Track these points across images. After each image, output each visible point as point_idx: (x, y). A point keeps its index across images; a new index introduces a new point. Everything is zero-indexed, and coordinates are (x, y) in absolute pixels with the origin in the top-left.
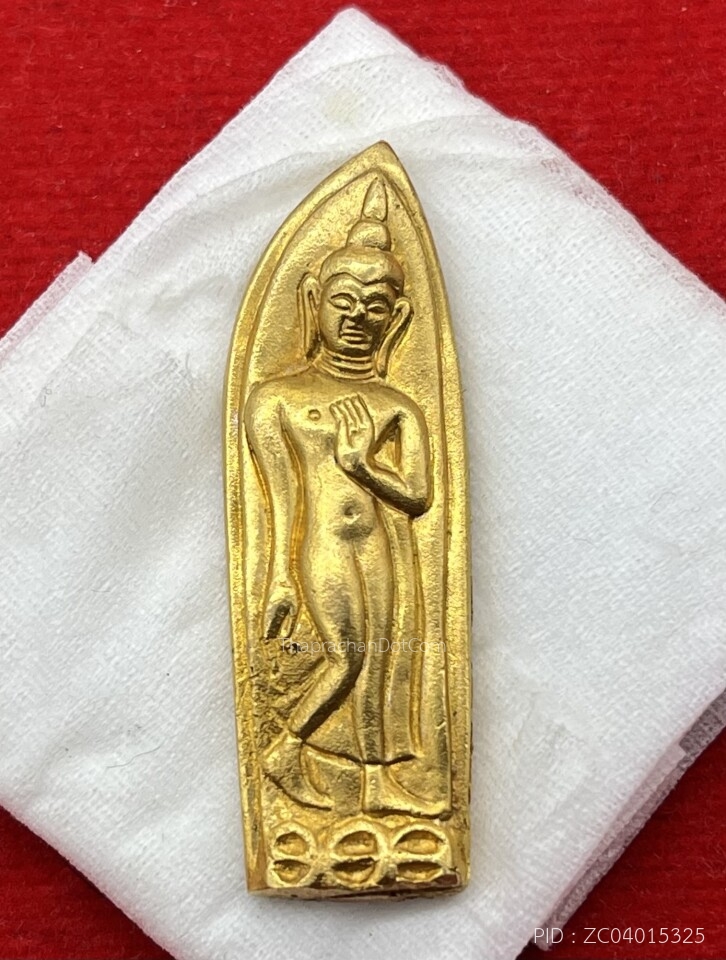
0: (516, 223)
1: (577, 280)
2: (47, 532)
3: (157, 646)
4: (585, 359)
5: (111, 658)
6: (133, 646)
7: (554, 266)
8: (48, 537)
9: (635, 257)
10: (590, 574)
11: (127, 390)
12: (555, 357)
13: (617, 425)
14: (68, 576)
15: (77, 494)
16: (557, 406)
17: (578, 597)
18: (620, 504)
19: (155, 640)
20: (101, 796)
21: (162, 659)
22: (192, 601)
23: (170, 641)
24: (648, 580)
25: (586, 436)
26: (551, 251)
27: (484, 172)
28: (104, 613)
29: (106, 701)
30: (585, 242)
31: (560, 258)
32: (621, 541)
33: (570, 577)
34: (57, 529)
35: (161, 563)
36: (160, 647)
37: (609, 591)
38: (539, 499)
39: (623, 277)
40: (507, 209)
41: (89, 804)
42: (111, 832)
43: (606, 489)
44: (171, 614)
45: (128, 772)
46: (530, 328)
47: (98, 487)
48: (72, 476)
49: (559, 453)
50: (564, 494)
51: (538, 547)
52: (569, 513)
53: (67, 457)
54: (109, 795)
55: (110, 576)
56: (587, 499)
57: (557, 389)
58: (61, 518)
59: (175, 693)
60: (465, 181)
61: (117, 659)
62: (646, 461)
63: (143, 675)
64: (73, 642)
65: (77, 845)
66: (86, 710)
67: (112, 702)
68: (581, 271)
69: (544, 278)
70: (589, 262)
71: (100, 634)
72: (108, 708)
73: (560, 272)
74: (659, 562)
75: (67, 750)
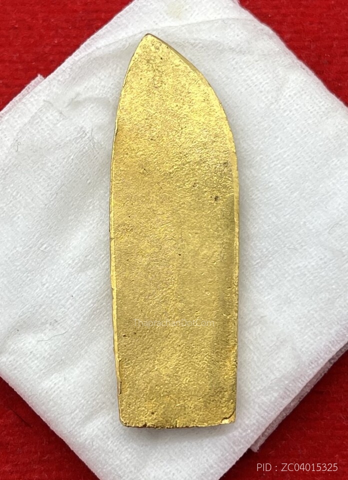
0: (261, 83)
1: (291, 114)
2: (14, 217)
3: (68, 280)
4: (295, 155)
5: (44, 284)
6: (56, 279)
7: (280, 106)
8: (15, 219)
9: (320, 102)
10: (296, 266)
11: (60, 145)
12: (279, 154)
13: (311, 189)
14: (25, 240)
15: (31, 198)
16: (280, 179)
17: (290, 278)
18: (312, 230)
19: (68, 277)
20: (34, 355)
21: (70, 287)
22: (88, 258)
23: (75, 278)
24: (326, 269)
25: (295, 194)
26: (278, 99)
27: (245, 56)
28: (42, 260)
29: (41, 306)
30: (295, 94)
31: (283, 102)
32: (312, 249)
33: (285, 268)
34: (20, 215)
35: (74, 237)
36: (70, 281)
37: (305, 275)
38: (270, 227)
39: (315, 113)
40: (256, 76)
41: (27, 359)
42: (38, 375)
43: (305, 222)
44: (77, 264)
45: (49, 344)
46: (267, 139)
47: (42, 195)
48: (29, 188)
49: (281, 204)
50: (283, 225)
51: (269, 252)
52: (286, 234)
53: (27, 178)
54: (38, 355)
55: (47, 242)
56: (295, 227)
57: (280, 170)
58: (22, 210)
59: (76, 305)
60: (235, 60)
61: (47, 285)
62: (326, 208)
63: (60, 295)
64: (25, 275)
65: (20, 380)
66: (30, 310)
67: (43, 307)
68: (293, 109)
69: (275, 112)
70: (297, 105)
71: (40, 271)
72: (41, 310)
73: (283, 109)
74: (332, 260)
75: (18, 330)
